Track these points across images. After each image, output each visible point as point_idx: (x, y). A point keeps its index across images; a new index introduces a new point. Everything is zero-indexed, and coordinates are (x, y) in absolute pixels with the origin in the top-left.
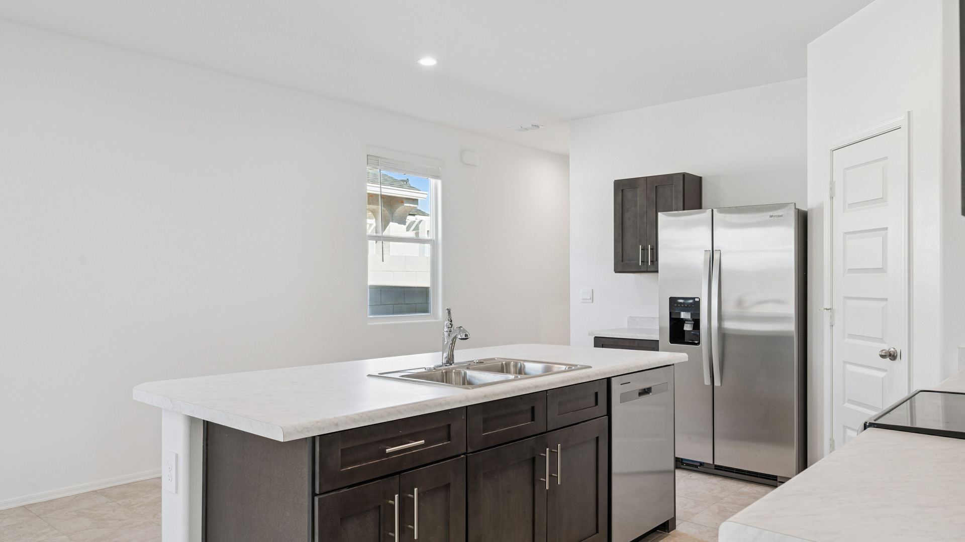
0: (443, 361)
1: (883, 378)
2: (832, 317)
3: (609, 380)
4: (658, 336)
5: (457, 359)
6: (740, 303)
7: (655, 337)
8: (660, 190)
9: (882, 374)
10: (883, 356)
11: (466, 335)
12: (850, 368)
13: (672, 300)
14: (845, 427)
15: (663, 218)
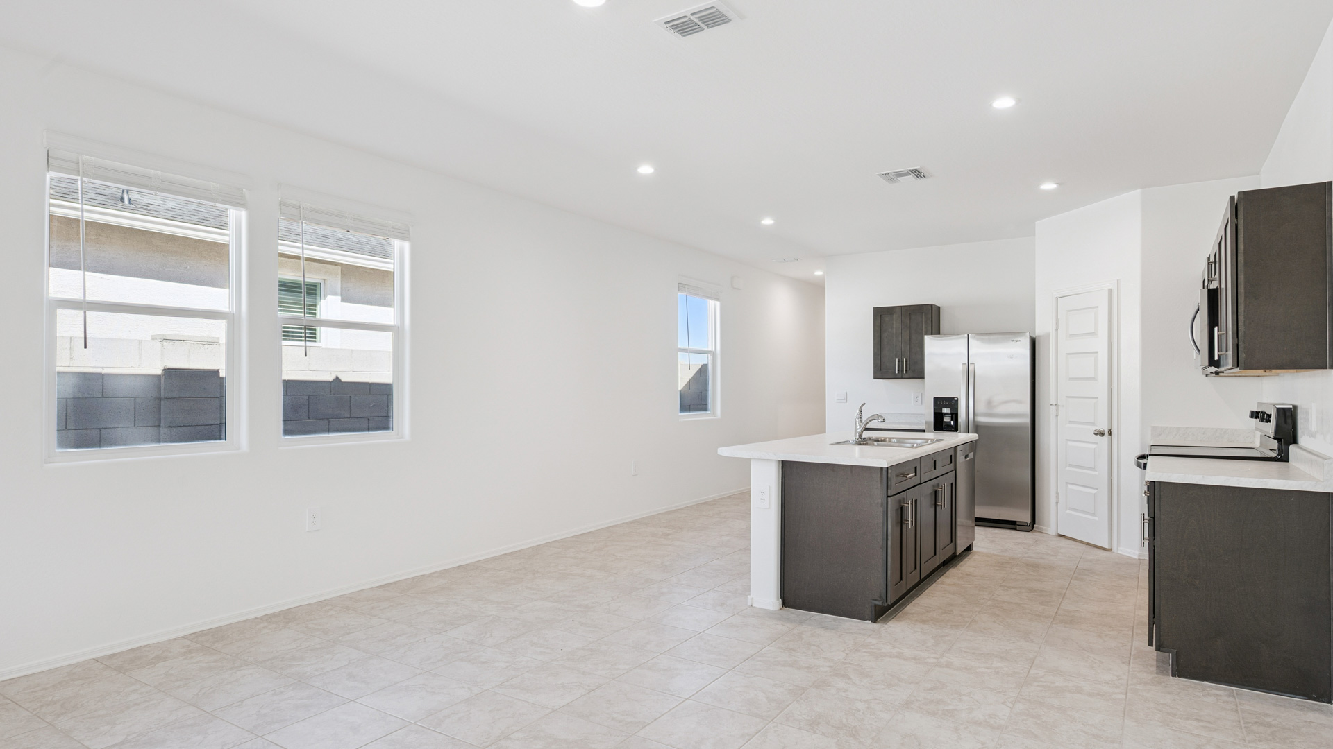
1: (1094, 449)
2: (1057, 410)
3: (955, 447)
4: (924, 427)
5: (863, 436)
6: (989, 403)
7: (922, 425)
8: (913, 317)
9: (1094, 446)
10: (1097, 434)
12: (1070, 443)
13: (936, 399)
14: (1067, 483)
15: (928, 339)
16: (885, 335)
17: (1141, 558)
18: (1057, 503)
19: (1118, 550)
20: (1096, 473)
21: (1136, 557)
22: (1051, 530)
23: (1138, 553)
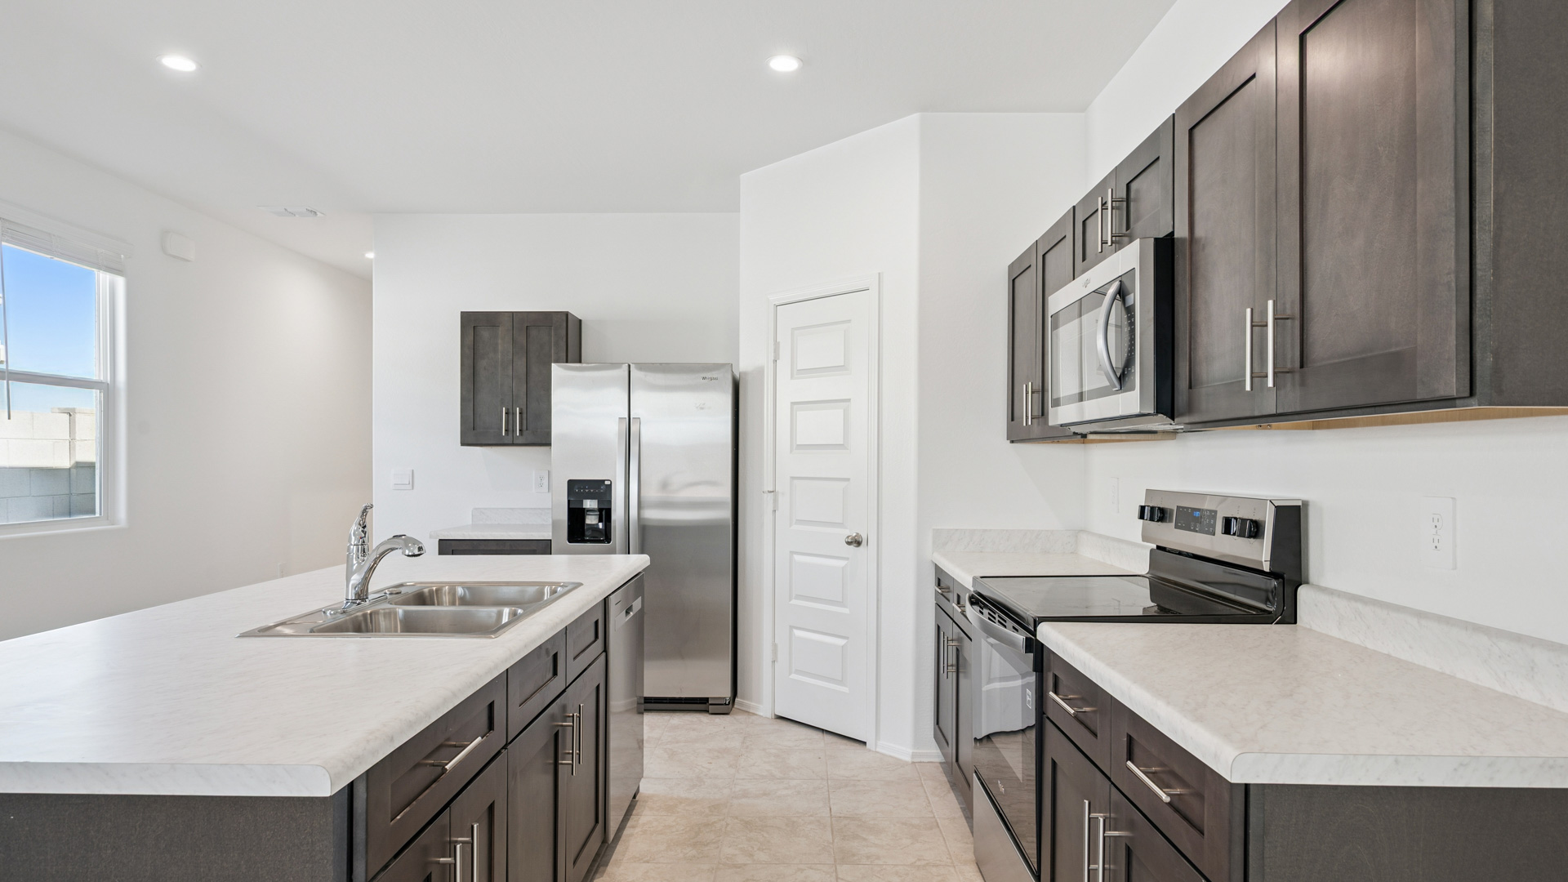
0: (347, 594)
1: (843, 568)
2: (775, 501)
4: (551, 534)
6: (665, 485)
7: (546, 535)
8: (533, 332)
9: (842, 563)
10: (849, 543)
11: (420, 549)
12: (797, 558)
13: (572, 484)
14: (792, 627)
15: (558, 372)
16: (483, 364)
17: (915, 760)
18: (774, 662)
19: (876, 745)
20: (846, 611)
21: (908, 759)
22: (764, 709)
23: (910, 751)
